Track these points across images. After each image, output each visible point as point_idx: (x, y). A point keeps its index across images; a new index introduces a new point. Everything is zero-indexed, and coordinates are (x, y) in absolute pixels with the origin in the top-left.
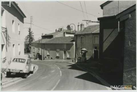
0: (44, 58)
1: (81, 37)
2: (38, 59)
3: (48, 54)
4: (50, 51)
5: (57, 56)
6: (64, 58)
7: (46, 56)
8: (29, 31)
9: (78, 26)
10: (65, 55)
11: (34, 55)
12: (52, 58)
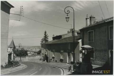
0: (50, 60)
1: (89, 32)
2: (45, 61)
3: (53, 56)
4: (55, 53)
5: (61, 58)
6: (68, 62)
7: (52, 58)
8: (45, 34)
9: (87, 19)
10: (69, 58)
11: (43, 57)
12: (56, 61)
